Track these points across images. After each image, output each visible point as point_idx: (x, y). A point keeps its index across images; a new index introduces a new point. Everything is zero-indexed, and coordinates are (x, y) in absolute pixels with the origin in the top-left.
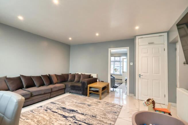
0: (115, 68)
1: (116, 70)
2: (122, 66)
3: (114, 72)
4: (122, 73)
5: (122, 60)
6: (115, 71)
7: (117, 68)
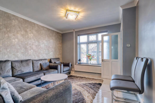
0: (90, 53)
1: (91, 57)
2: (100, 50)
3: (87, 61)
4: (100, 62)
5: (100, 39)
6: (89, 60)
7: (92, 54)
